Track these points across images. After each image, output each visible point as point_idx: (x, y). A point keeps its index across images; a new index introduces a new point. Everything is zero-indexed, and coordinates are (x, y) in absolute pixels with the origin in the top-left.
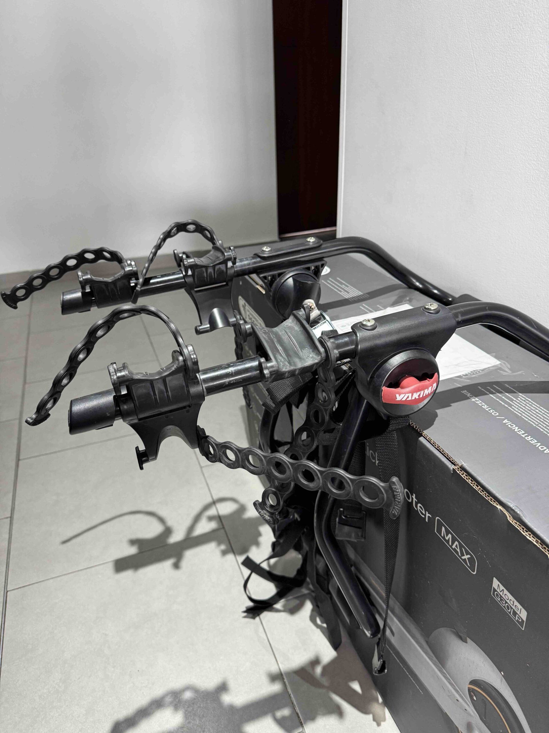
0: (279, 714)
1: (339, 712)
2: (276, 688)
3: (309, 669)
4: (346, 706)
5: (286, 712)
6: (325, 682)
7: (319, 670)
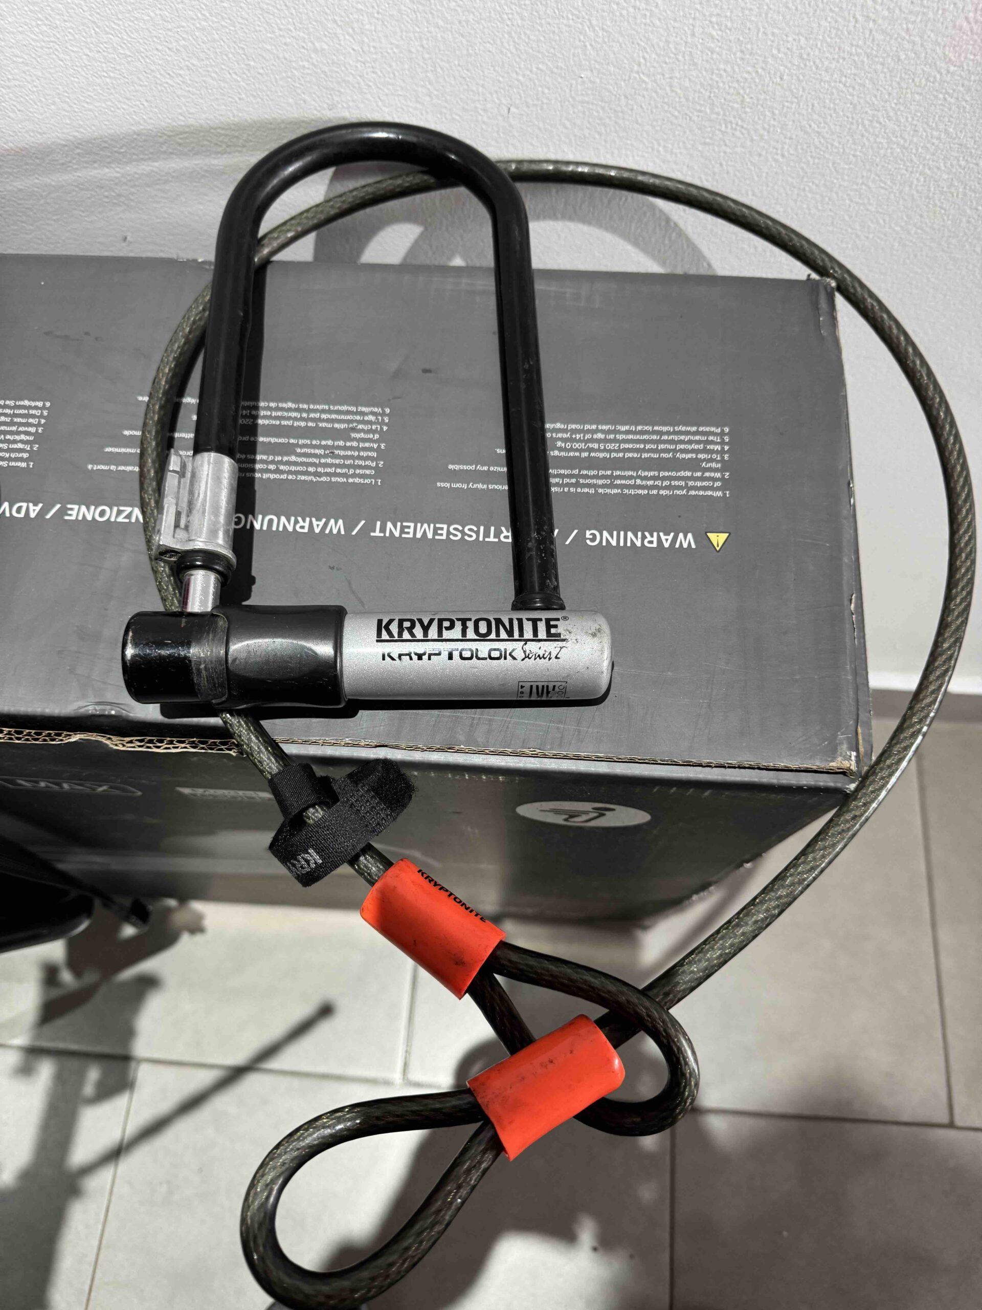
0: (89, 1089)
1: (149, 983)
2: (46, 1070)
3: (56, 993)
4: (148, 966)
5: (93, 1075)
6: (90, 977)
7: (66, 977)
